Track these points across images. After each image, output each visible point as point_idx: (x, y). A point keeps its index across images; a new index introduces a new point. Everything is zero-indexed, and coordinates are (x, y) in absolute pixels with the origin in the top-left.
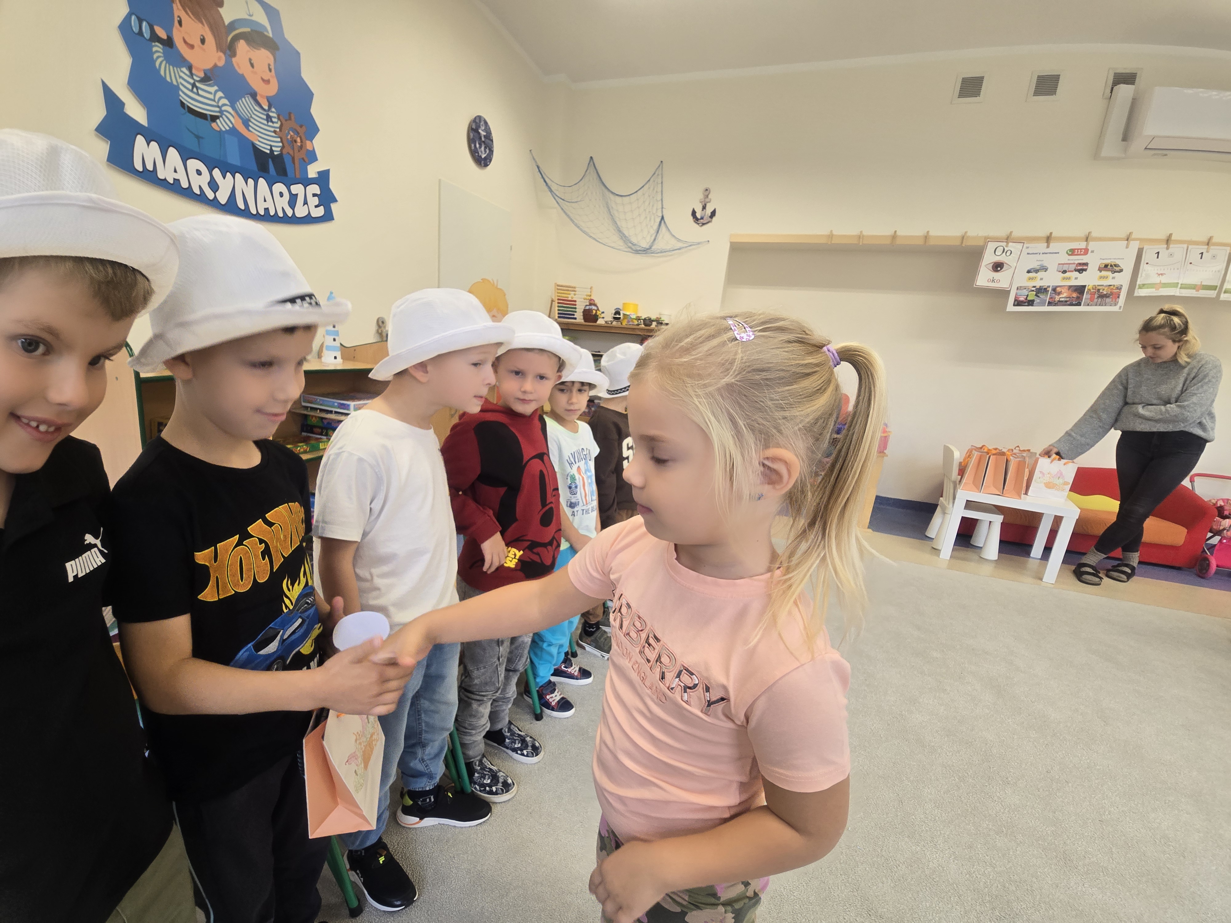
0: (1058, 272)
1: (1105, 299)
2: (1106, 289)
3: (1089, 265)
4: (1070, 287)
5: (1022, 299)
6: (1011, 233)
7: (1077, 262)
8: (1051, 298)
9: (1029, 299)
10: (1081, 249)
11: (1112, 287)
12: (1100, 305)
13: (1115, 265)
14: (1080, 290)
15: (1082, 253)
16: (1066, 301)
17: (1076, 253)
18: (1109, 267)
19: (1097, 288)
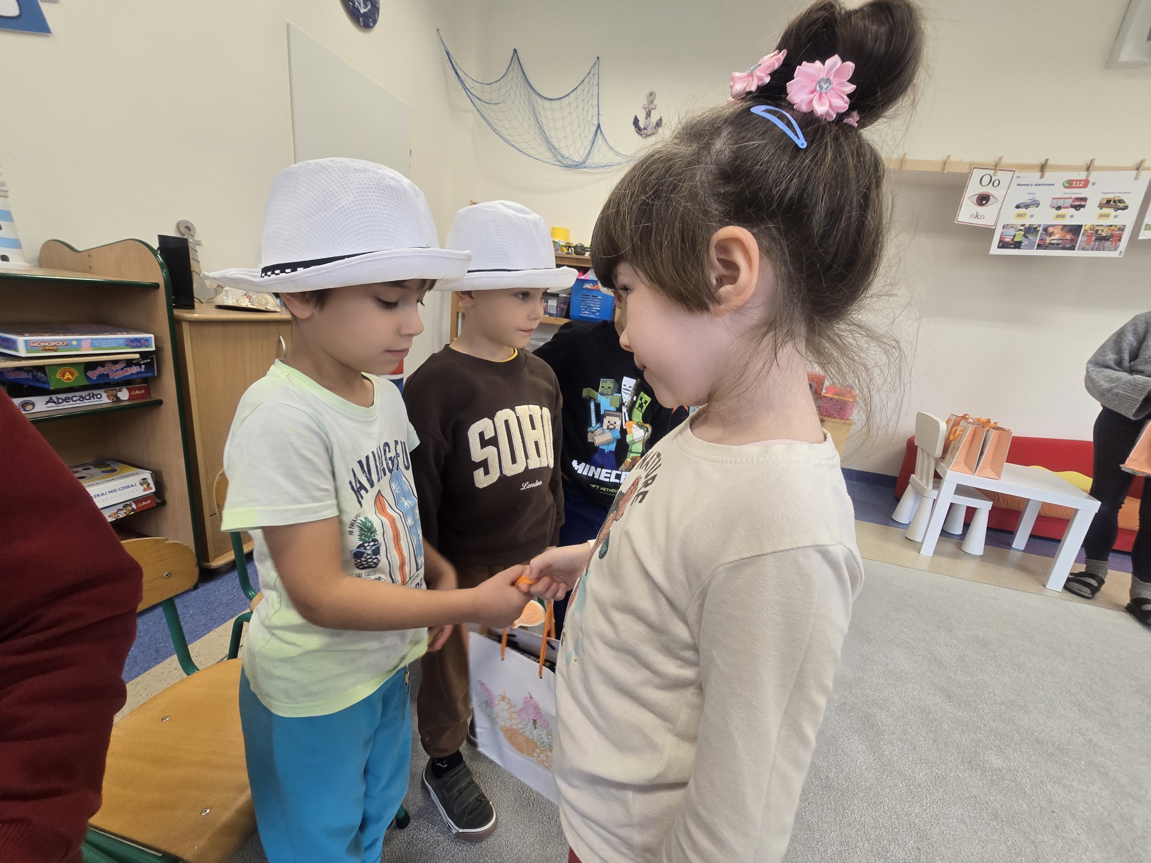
0: (1051, 208)
1: (1103, 241)
2: (1106, 229)
3: (1088, 200)
4: (1065, 226)
6: (1001, 158)
7: (1074, 196)
8: (1041, 240)
9: (1016, 239)
10: (1080, 181)
11: (1113, 228)
12: (1097, 250)
13: (1120, 201)
14: (1076, 230)
15: (1081, 185)
16: (1058, 244)
17: (1074, 185)
18: (1112, 203)
19: (1096, 229)
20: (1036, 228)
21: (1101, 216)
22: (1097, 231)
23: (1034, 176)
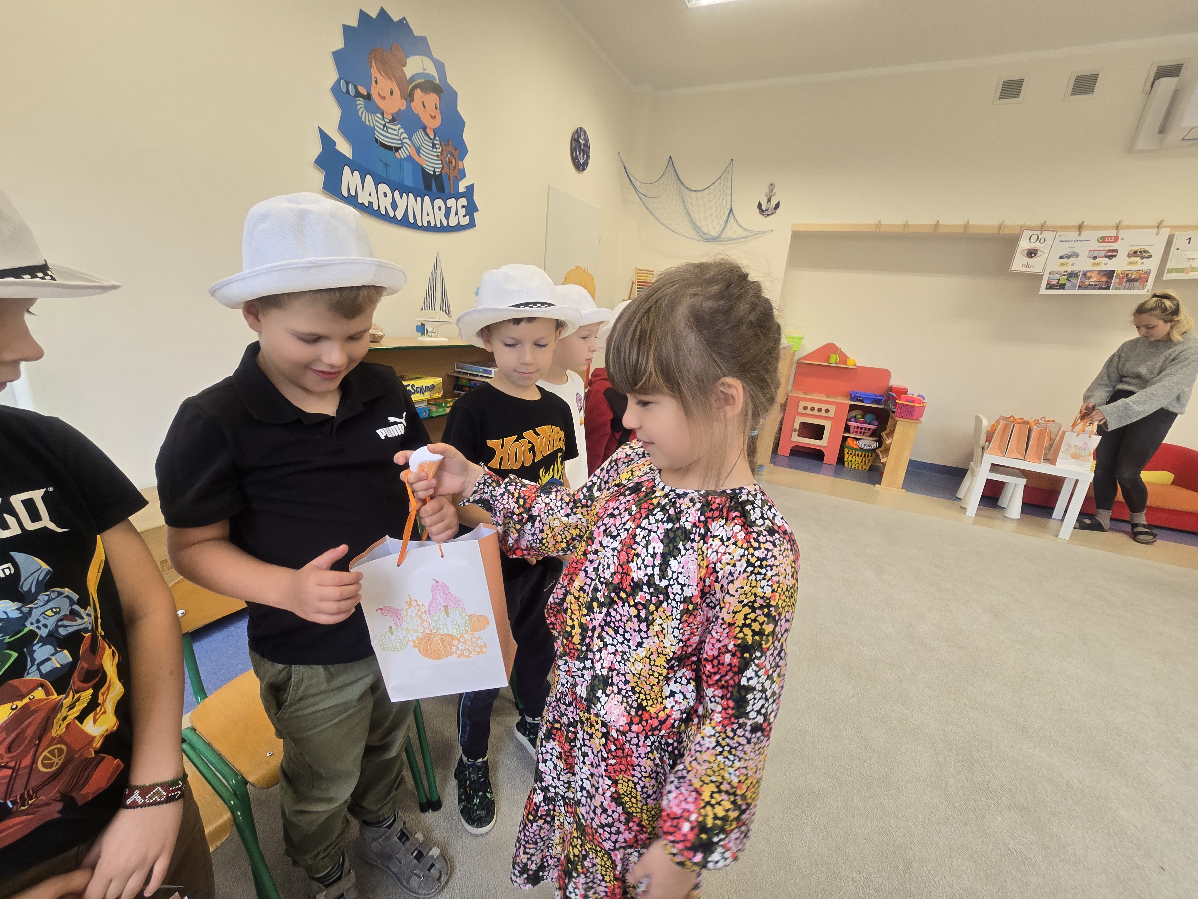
0: (1088, 258)
1: (1133, 283)
2: (1134, 273)
3: (1118, 251)
4: (1100, 271)
5: (1054, 283)
6: (1045, 222)
7: (1107, 249)
8: (1082, 282)
9: (1060, 282)
10: (1111, 237)
11: (1140, 272)
12: (1128, 289)
13: (1145, 252)
14: (1110, 274)
15: (1112, 240)
16: (1096, 285)
17: (1106, 241)
18: (1138, 253)
19: (1126, 273)
20: (1076, 274)
21: (1130, 263)
22: (1127, 275)
23: (1074, 235)
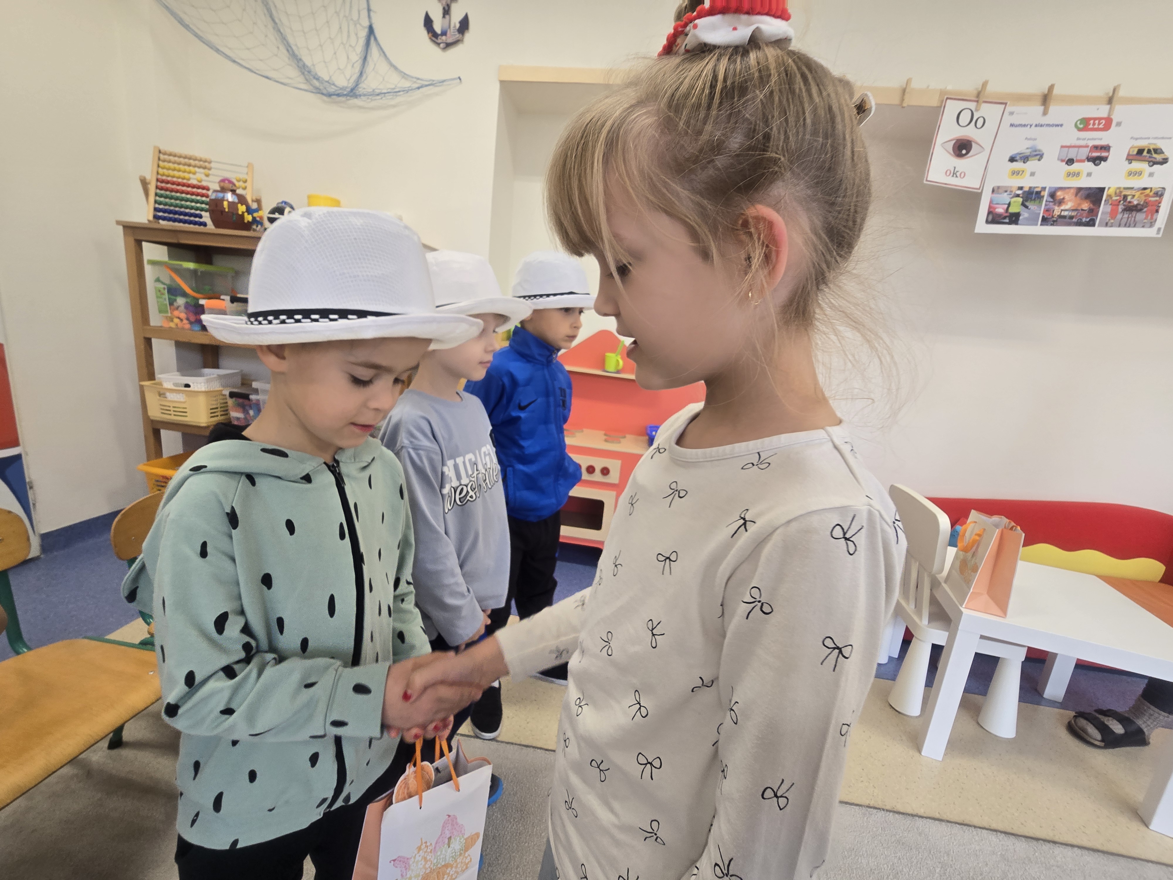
0: (1059, 162)
1: (1134, 213)
2: (1137, 194)
3: (1111, 149)
4: (1079, 189)
5: (1000, 210)
6: (985, 84)
7: (1091, 143)
8: (1047, 211)
10: (1100, 119)
11: (1148, 191)
12: (1125, 226)
13: (1157, 151)
14: (1095, 195)
15: (1101, 126)
16: (1071, 217)
17: (1091, 126)
18: (1145, 153)
19: (1124, 193)
20: (1038, 193)
21: (1130, 174)
22: (1125, 197)
23: (1034, 112)
